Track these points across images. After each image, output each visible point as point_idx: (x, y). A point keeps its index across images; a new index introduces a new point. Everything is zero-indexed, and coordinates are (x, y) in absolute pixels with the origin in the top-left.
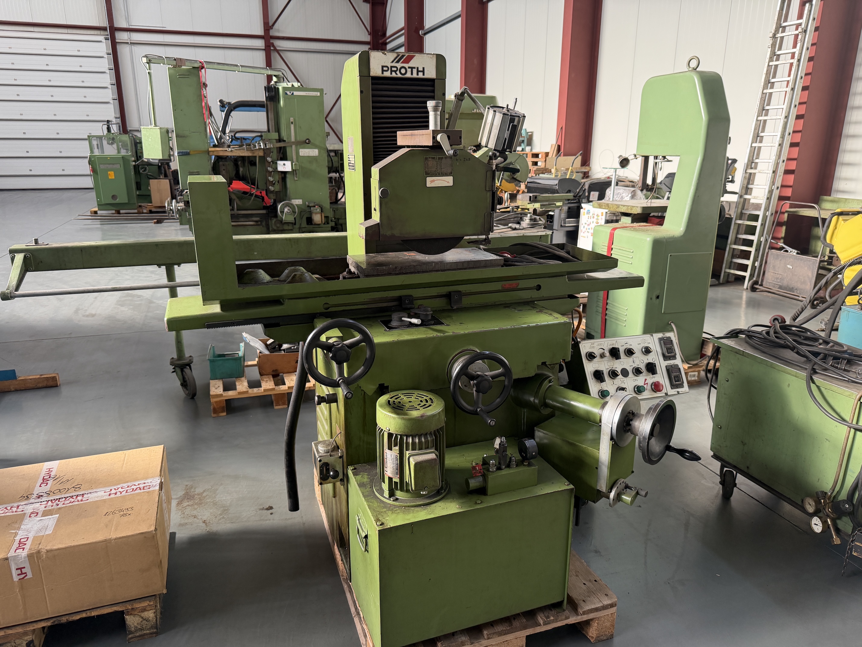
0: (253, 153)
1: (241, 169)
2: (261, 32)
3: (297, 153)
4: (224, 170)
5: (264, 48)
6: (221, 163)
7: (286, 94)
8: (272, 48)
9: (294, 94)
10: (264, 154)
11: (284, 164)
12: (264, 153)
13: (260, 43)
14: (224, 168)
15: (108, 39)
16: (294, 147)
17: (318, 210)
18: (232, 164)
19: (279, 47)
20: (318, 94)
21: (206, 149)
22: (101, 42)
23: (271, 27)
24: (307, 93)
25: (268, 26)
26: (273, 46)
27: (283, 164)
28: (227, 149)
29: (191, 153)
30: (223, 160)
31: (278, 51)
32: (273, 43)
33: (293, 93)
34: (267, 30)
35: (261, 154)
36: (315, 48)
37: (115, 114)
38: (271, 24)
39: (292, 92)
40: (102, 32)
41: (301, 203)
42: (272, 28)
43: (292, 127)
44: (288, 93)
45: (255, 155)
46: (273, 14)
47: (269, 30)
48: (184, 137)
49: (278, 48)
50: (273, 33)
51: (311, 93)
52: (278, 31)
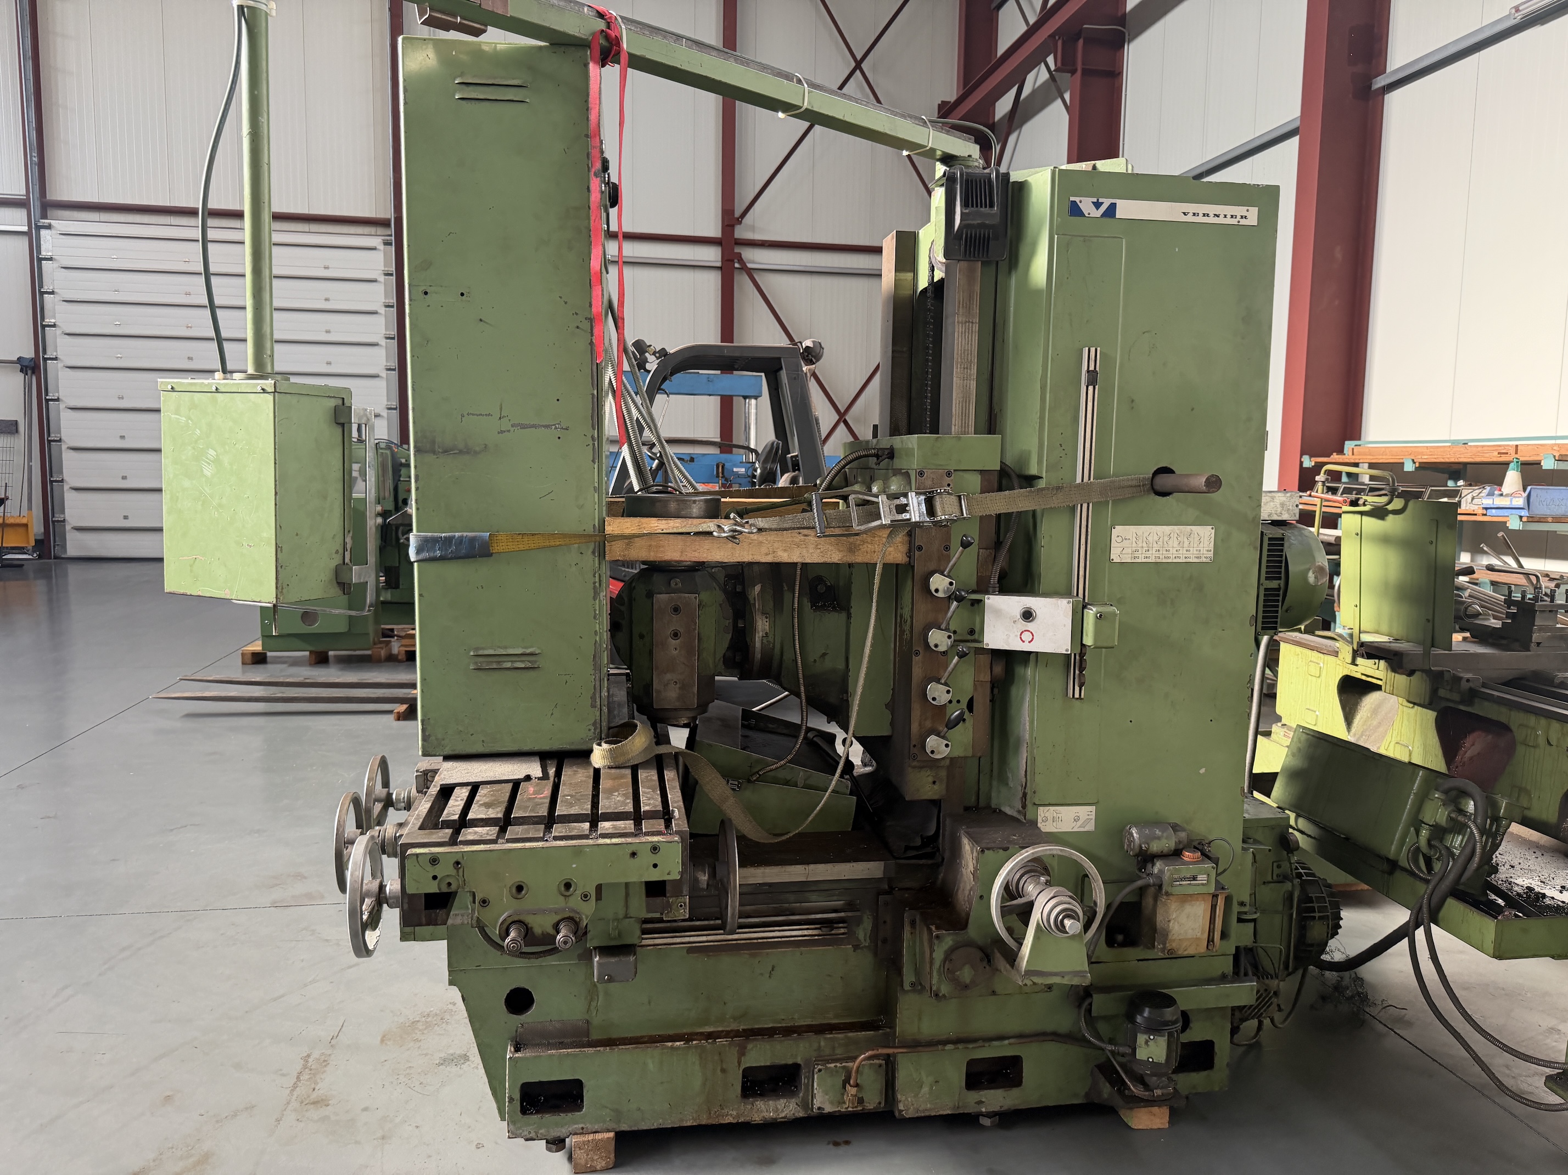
0: (852, 549)
1: (762, 625)
2: (713, 230)
3: (1102, 546)
4: (676, 635)
5: (719, 264)
6: (662, 598)
7: (1075, 210)
8: (737, 265)
9: (1119, 214)
10: (910, 554)
11: (1028, 615)
12: (912, 548)
13: (712, 255)
14: (676, 623)
15: (390, 244)
16: (1083, 512)
17: (1202, 878)
18: (719, 596)
19: (753, 262)
20: (1252, 216)
21: (589, 527)
22: (374, 249)
23: (738, 219)
24: (1191, 207)
25: (730, 219)
26: (741, 260)
27: (1017, 612)
28: (710, 525)
29: (495, 548)
30: (676, 583)
31: (750, 273)
32: (740, 254)
33: (1113, 207)
34: (727, 226)
35: (896, 553)
36: (829, 265)
37: (388, 400)
38: (737, 214)
39: (1106, 202)
40: (380, 230)
41: (1090, 827)
42: (740, 223)
43: (1087, 398)
44: (1086, 205)
45: (859, 558)
46: (745, 190)
47: (732, 226)
48: (466, 451)
49: (750, 266)
50: (741, 232)
51: (1212, 209)
52: (753, 228)
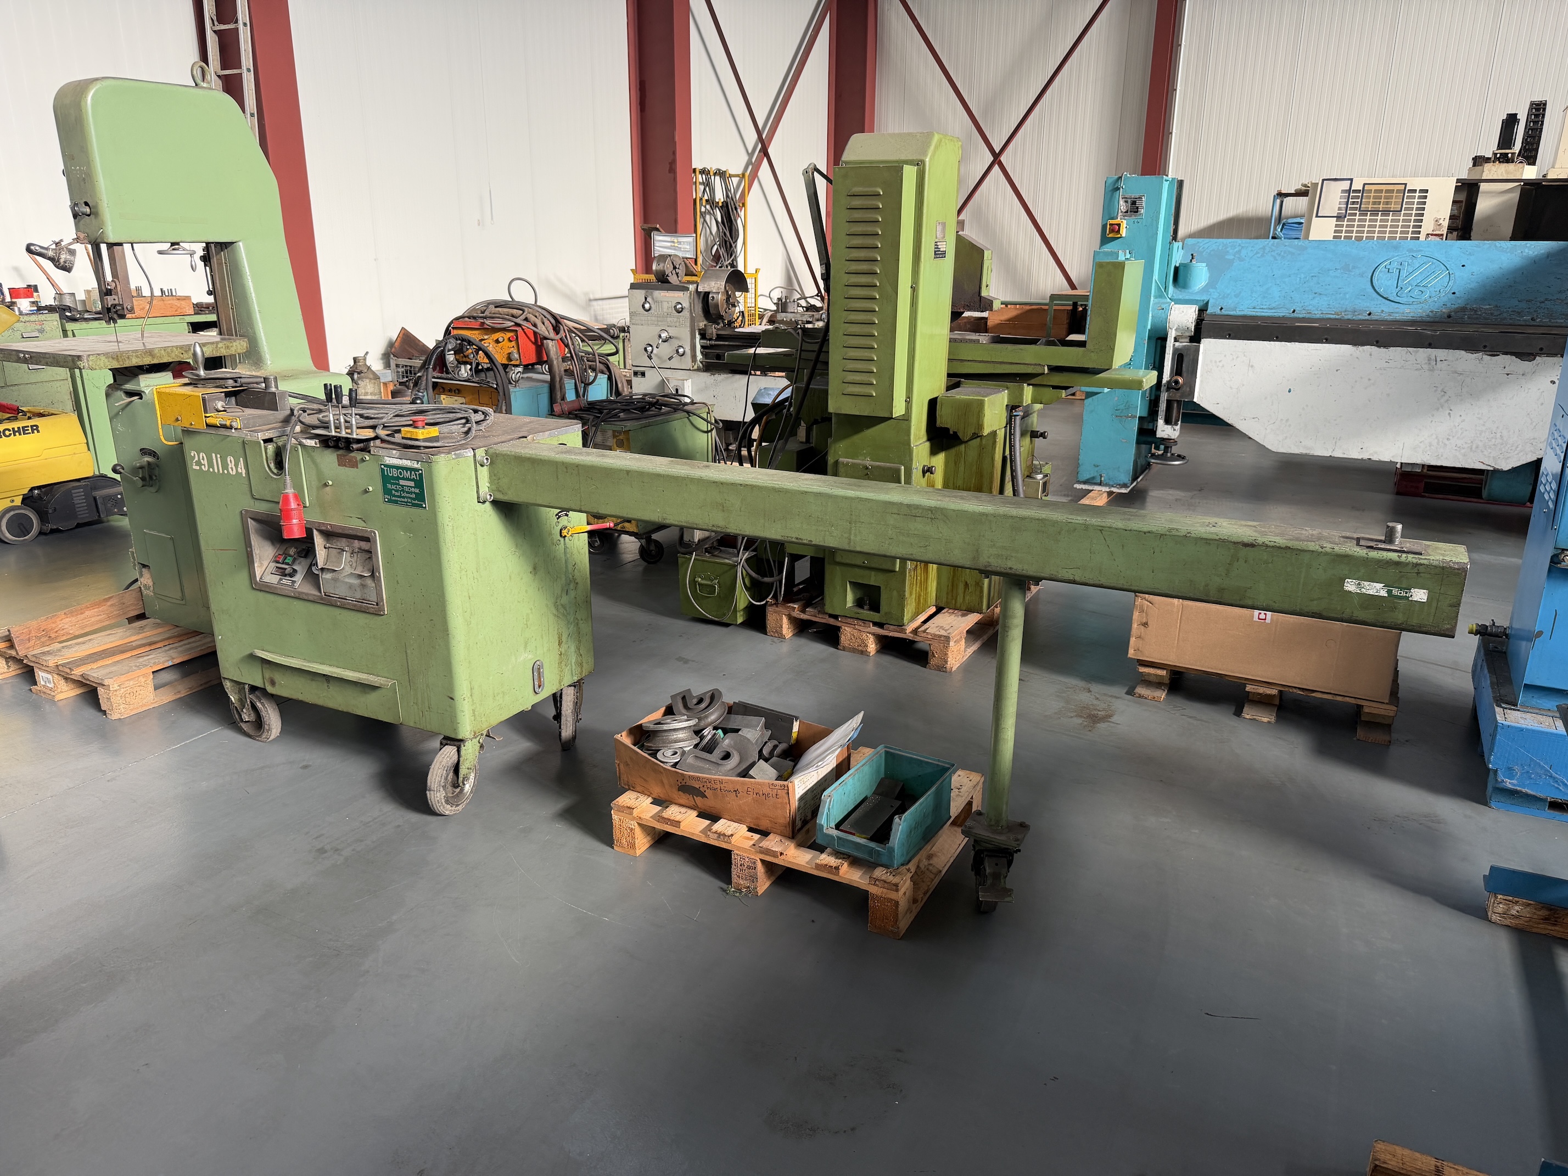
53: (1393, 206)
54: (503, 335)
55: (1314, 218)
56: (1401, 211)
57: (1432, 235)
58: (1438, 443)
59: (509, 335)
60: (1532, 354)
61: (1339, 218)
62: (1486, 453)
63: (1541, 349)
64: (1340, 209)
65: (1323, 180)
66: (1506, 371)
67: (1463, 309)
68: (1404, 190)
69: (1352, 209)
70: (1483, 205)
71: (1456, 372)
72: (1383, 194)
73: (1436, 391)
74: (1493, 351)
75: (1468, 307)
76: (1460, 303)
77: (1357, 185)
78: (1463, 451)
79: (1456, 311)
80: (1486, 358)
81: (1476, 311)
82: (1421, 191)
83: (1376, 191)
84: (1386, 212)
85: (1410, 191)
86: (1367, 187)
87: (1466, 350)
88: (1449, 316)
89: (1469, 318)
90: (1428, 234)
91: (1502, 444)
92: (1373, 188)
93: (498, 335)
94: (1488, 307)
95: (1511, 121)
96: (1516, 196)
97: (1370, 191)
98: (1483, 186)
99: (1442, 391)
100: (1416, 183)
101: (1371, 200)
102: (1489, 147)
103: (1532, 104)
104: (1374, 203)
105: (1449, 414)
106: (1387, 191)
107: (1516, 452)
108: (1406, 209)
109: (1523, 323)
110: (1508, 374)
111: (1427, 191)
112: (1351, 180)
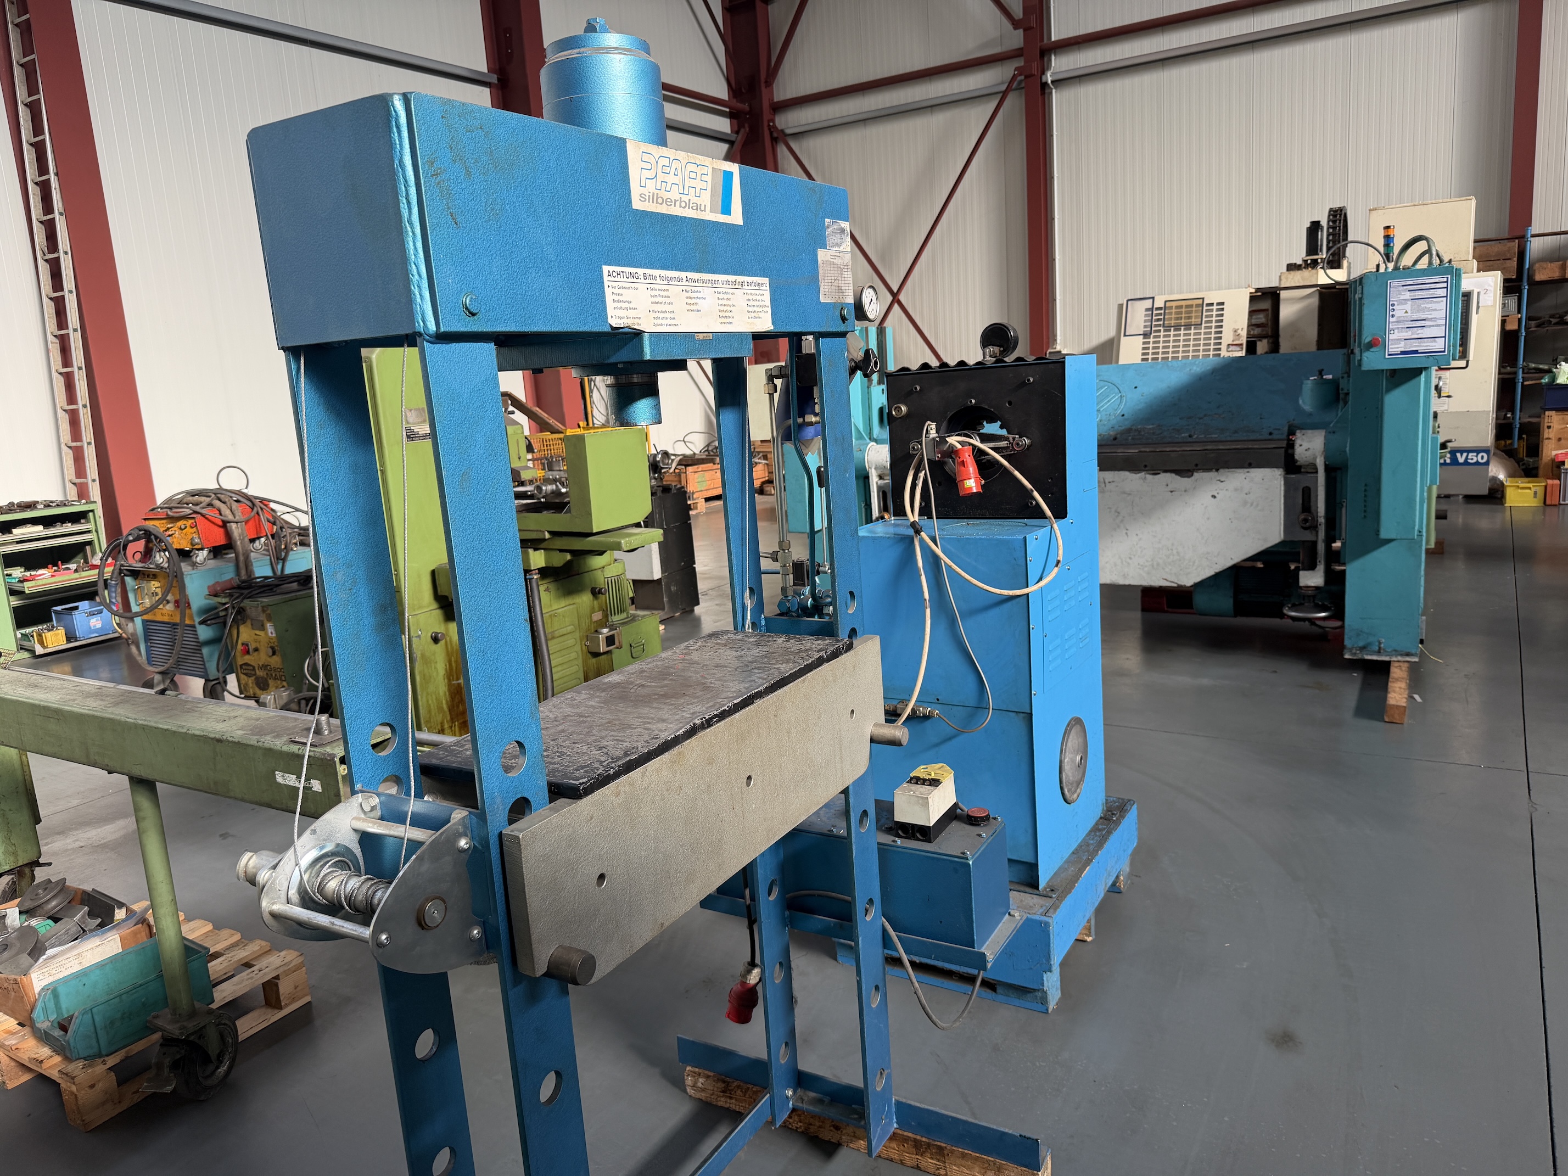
53: (1193, 320)
54: (185, 522)
55: (1123, 339)
56: (1201, 324)
57: (1232, 345)
58: (1122, 562)
59: (191, 521)
60: (1189, 471)
61: (1146, 335)
62: (1167, 570)
63: (1196, 465)
64: (1145, 327)
65: (1128, 301)
66: (1170, 488)
67: (1129, 431)
68: (1201, 304)
69: (1156, 326)
70: (1287, 312)
71: (1124, 493)
72: (1184, 310)
73: (1110, 512)
74: (1155, 470)
75: (1134, 428)
76: (1127, 425)
77: (1159, 303)
78: (1146, 569)
79: (1122, 433)
80: (1149, 477)
81: (1140, 432)
82: (1219, 304)
83: (1177, 307)
84: (1188, 327)
85: (1208, 305)
86: (1168, 305)
87: (1129, 471)
88: (1115, 439)
89: (1133, 439)
90: (1229, 345)
91: (1180, 560)
92: (1174, 304)
93: (181, 523)
94: (1151, 426)
95: (1315, 227)
96: (1315, 301)
97: (1171, 308)
98: (1283, 294)
99: (1116, 511)
100: (1212, 297)
101: (1173, 316)
102: (1299, 254)
103: (1331, 210)
104: (1177, 319)
105: (1126, 533)
106: (1187, 306)
107: (1194, 568)
108: (1207, 322)
109: (1180, 440)
110: (1172, 492)
111: (1223, 304)
112: (1153, 298)
